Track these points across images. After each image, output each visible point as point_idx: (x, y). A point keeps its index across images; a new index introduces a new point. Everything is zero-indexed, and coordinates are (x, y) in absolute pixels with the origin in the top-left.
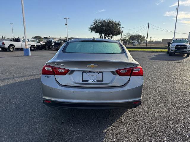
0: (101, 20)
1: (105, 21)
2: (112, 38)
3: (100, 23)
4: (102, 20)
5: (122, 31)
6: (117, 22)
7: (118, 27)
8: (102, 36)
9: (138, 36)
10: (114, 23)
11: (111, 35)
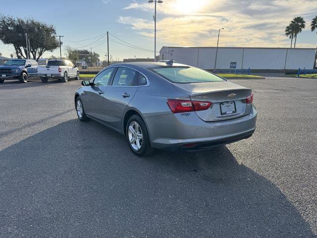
0: (13, 19)
1: (22, 22)
2: (41, 54)
3: (12, 24)
4: (16, 19)
5: (61, 43)
6: (48, 26)
7: (52, 36)
8: (20, 50)
9: (86, 52)
10: (43, 27)
11: (39, 49)
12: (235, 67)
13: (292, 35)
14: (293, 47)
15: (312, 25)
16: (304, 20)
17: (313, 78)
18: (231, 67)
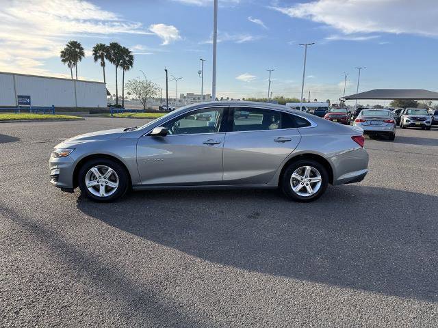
12: (29, 103)
13: (70, 62)
14: (74, 78)
15: (94, 54)
16: (82, 46)
17: (129, 117)
18: (20, 103)
